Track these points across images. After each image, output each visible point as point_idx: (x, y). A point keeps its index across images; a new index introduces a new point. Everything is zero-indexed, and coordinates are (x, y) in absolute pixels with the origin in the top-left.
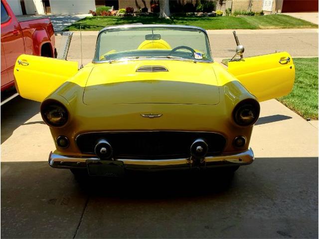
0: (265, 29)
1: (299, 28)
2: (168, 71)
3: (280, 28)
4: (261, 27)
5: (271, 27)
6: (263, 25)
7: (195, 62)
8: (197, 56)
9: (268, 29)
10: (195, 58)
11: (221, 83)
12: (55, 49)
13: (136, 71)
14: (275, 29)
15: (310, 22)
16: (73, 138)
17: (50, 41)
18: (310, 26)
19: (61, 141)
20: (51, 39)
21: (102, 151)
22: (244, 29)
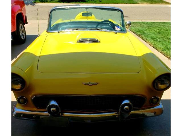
0: (141, 4)
1: (159, 4)
2: (100, 42)
3: (149, 4)
4: (139, 3)
5: (145, 3)
6: (140, 2)
7: (116, 33)
8: (117, 29)
9: (143, 4)
10: (116, 30)
11: (139, 54)
12: (26, 16)
13: (77, 42)
14: (147, 4)
15: (164, 1)
16: (30, 96)
17: (22, 11)
18: (165, 3)
19: (21, 100)
20: (22, 9)
21: (52, 110)
22: (130, 4)
